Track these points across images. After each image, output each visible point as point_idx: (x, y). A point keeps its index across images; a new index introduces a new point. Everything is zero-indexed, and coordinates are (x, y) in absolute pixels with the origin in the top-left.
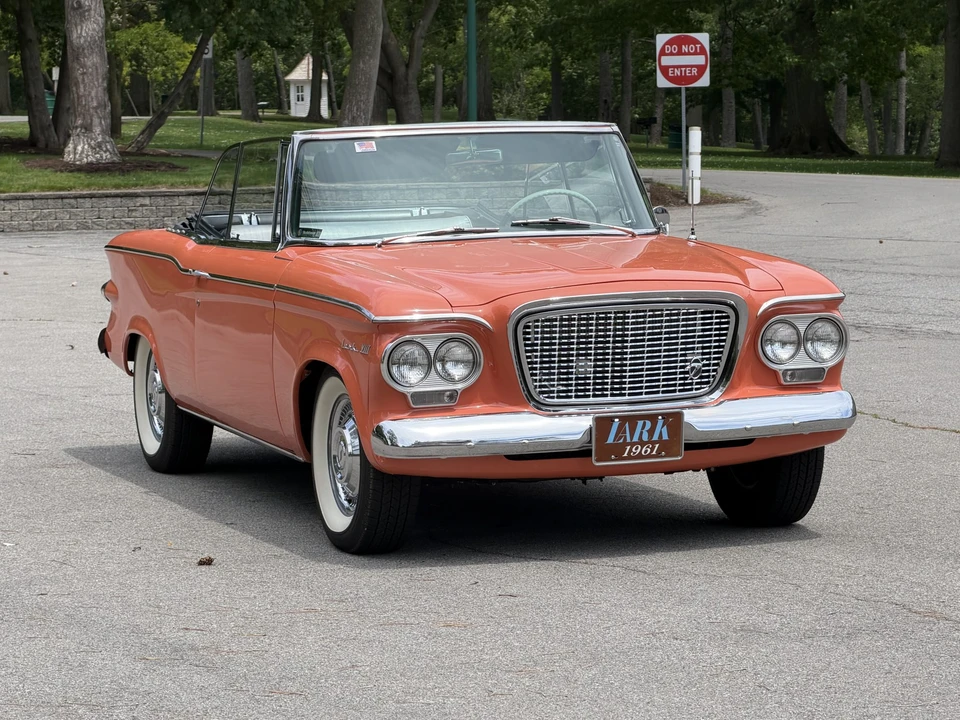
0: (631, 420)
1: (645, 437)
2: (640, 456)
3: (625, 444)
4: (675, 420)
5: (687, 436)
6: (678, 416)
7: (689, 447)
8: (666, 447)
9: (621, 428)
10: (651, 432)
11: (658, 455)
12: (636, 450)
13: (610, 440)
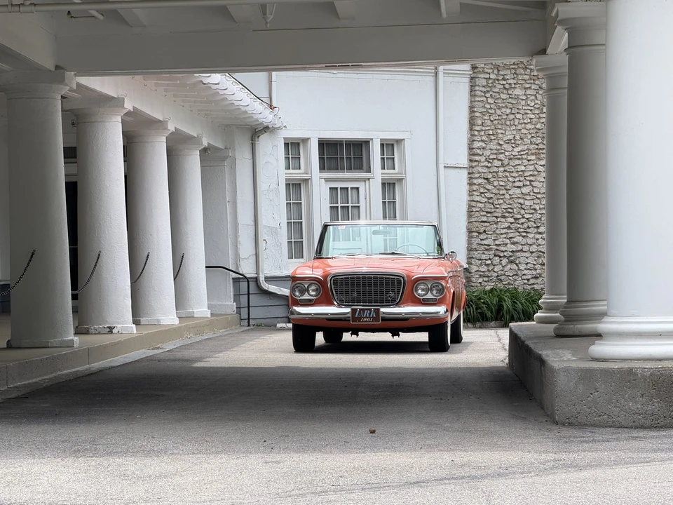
0: (363, 310)
1: (368, 316)
2: (366, 321)
3: (361, 317)
4: (377, 311)
5: (381, 315)
6: (379, 309)
7: (384, 319)
8: (376, 319)
9: (360, 312)
10: (370, 314)
11: (372, 321)
12: (365, 319)
13: (356, 316)
